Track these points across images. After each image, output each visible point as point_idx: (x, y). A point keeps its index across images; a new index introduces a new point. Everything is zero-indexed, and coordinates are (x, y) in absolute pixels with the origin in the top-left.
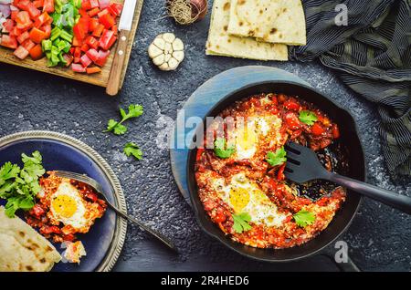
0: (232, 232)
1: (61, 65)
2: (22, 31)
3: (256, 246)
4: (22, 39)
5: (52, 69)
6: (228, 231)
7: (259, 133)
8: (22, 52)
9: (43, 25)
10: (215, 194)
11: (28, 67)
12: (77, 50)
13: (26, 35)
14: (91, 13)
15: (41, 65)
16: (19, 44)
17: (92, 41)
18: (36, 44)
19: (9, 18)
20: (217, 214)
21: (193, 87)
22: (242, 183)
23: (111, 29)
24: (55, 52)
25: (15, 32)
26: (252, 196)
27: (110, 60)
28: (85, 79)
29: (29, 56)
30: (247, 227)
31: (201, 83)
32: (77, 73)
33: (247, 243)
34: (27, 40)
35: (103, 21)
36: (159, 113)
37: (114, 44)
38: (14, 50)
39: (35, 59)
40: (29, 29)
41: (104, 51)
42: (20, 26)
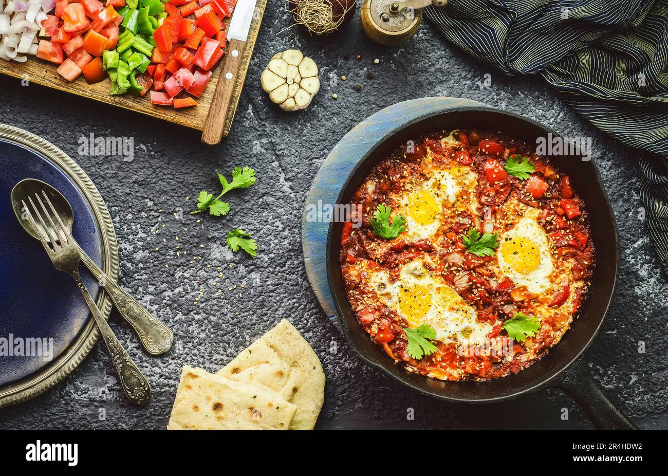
0: (406, 357)
1: (132, 93)
2: (71, 35)
3: (445, 378)
4: (71, 47)
5: (117, 99)
6: (400, 357)
7: (444, 197)
8: (70, 70)
9: (107, 26)
10: (375, 297)
11: (80, 93)
12: (159, 69)
13: (78, 42)
14: (185, 10)
15: (100, 92)
16: (65, 56)
17: (185, 55)
18: (93, 57)
19: (52, 13)
20: (380, 330)
21: (336, 136)
22: (419, 276)
23: (215, 37)
24: (123, 72)
25: (61, 36)
26: (436, 298)
27: (212, 87)
28: (169, 116)
29: (81, 76)
30: (430, 349)
31: (349, 128)
32: (157, 106)
33: (431, 375)
34: (79, 50)
35: (202, 23)
36: (282, 180)
37: (219, 62)
38: (57, 65)
39: (91, 81)
40: (84, 33)
41: (203, 72)
42: (68, 27)
